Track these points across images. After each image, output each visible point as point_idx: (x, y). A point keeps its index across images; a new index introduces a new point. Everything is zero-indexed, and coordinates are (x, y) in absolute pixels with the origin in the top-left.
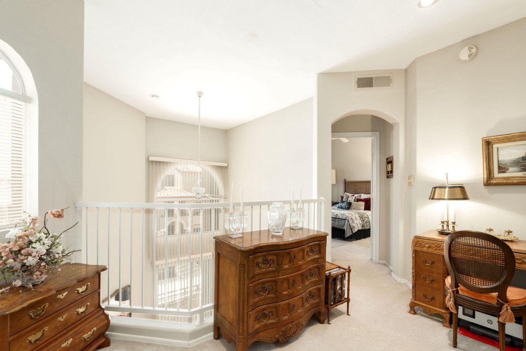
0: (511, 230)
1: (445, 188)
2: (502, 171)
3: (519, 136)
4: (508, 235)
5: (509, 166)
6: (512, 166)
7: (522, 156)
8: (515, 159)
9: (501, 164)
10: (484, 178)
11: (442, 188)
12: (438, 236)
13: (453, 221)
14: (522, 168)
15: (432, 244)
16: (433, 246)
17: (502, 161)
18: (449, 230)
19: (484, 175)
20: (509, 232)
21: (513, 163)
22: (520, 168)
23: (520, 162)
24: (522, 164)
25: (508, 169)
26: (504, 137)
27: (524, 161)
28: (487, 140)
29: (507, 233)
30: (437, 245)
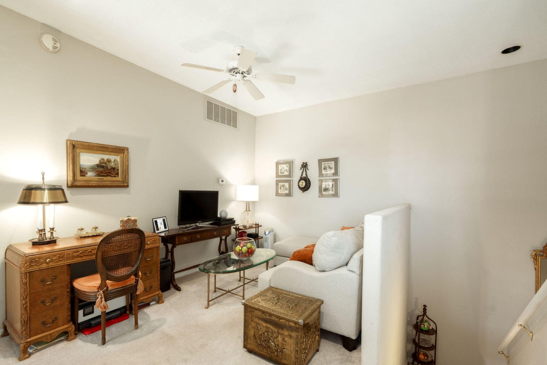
0: (97, 226)
1: (45, 190)
2: (83, 175)
3: (96, 146)
4: (95, 231)
5: (88, 170)
6: (90, 171)
7: (96, 164)
8: (92, 165)
9: (82, 168)
10: (68, 180)
11: (42, 190)
12: (32, 248)
13: (52, 227)
14: (97, 173)
15: (53, 256)
16: (54, 258)
17: (83, 165)
18: (46, 239)
19: (68, 177)
20: (96, 228)
21: (91, 169)
22: (95, 173)
23: (95, 168)
24: (97, 170)
25: (87, 174)
26: (87, 144)
27: (98, 168)
28: (74, 143)
29: (95, 229)
30: (59, 256)
